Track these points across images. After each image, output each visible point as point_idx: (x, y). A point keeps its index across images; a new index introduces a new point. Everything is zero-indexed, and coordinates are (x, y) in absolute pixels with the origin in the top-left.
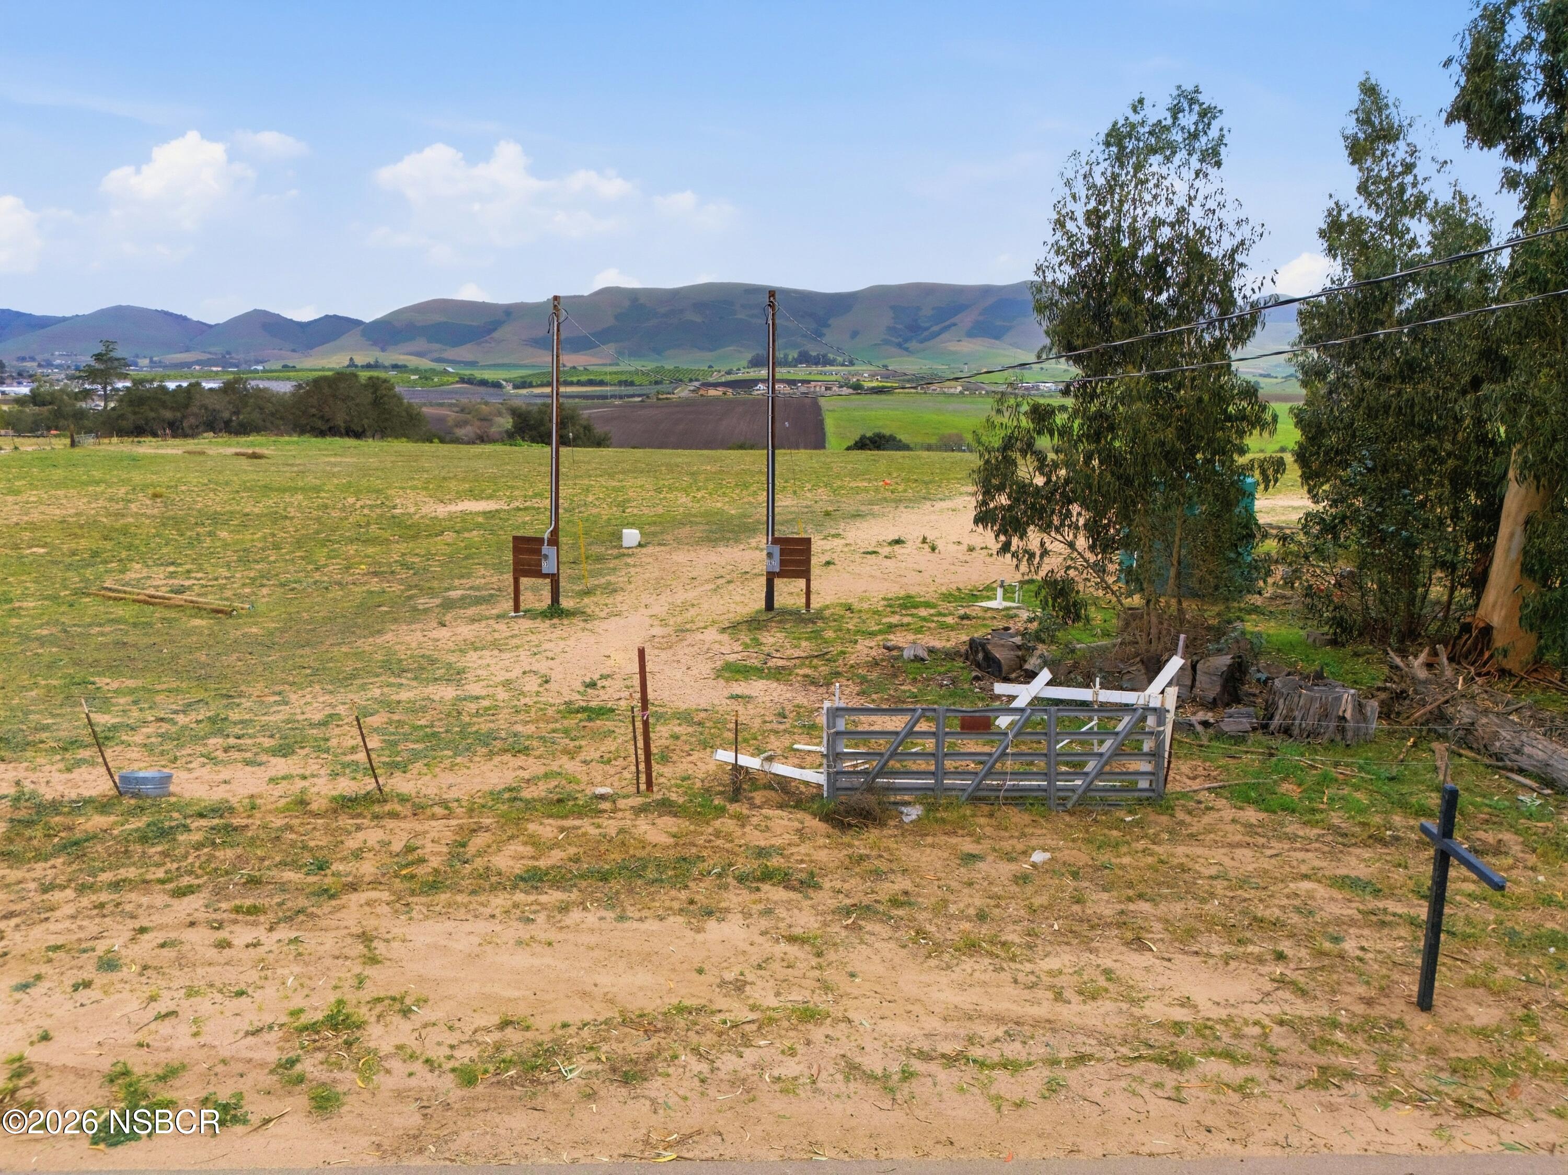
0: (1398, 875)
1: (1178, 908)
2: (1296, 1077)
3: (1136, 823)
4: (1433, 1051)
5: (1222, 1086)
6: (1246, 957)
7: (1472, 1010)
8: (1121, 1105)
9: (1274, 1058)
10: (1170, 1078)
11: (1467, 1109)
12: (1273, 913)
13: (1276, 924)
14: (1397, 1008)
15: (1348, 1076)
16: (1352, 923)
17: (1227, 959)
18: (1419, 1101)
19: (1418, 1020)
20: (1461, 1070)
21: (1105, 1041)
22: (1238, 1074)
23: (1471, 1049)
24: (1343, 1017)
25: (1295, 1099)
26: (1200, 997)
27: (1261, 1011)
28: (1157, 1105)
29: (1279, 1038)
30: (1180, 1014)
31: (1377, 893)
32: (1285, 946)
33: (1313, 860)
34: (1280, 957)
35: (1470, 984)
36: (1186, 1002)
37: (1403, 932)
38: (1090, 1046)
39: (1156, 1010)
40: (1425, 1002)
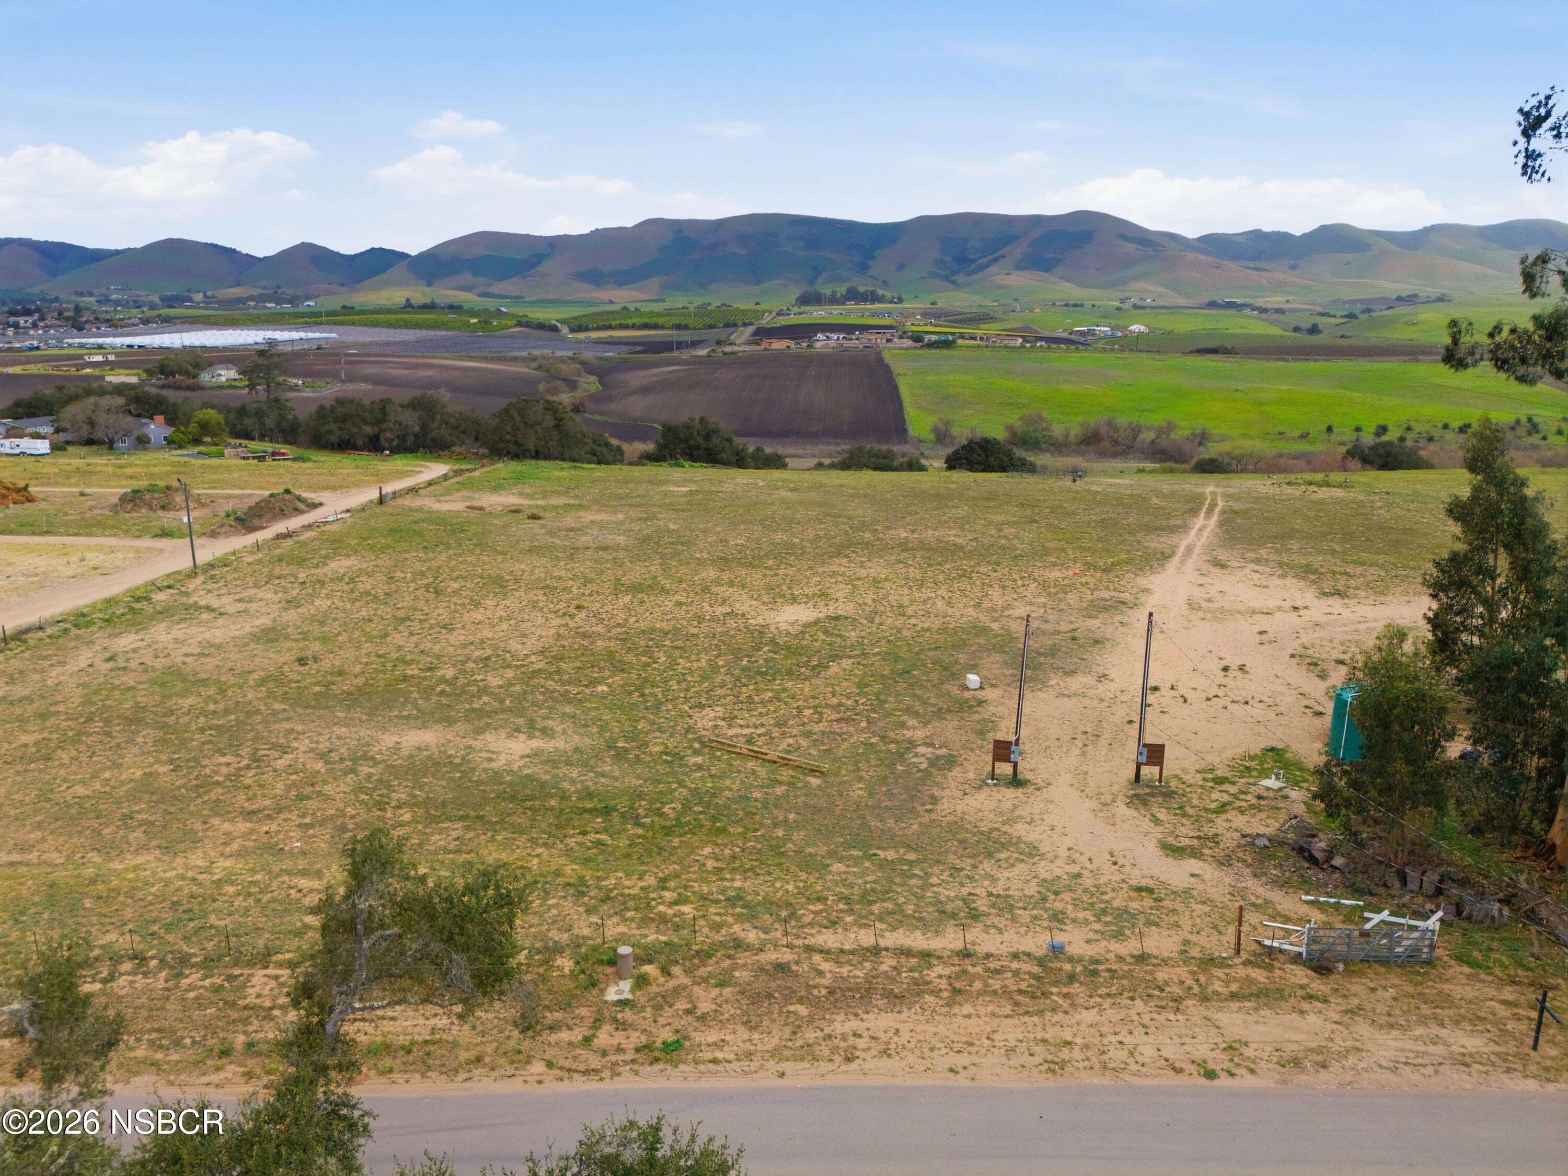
0: (1522, 999)
1: (1451, 1012)
2: (1501, 1070)
3: (1425, 973)
4: (1538, 1063)
5: (1482, 1072)
6: (1477, 1031)
7: (1549, 1050)
8: (1455, 1076)
9: (1493, 1064)
10: (1466, 1069)
11: (1548, 1080)
12: (1482, 1014)
13: (1484, 1019)
14: (1527, 1050)
15: (1515, 1070)
16: (1509, 1018)
17: (1472, 1031)
18: (1534, 1077)
19: (1533, 1053)
20: (1547, 1069)
21: (1445, 1058)
22: (1484, 1069)
23: (1549, 1063)
24: (1511, 1052)
25: (1501, 1076)
26: (1467, 1044)
27: (1486, 1050)
28: (1465, 1077)
29: (1493, 1058)
30: (1462, 1050)
31: (1516, 1006)
32: (1489, 1027)
33: (1491, 992)
34: (1488, 1031)
35: (1548, 1042)
36: (1463, 1046)
37: (1526, 1022)
38: (1441, 1060)
39: (1456, 1049)
40: (1535, 1047)
